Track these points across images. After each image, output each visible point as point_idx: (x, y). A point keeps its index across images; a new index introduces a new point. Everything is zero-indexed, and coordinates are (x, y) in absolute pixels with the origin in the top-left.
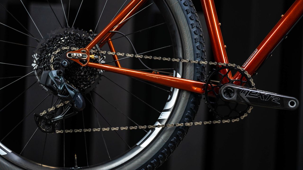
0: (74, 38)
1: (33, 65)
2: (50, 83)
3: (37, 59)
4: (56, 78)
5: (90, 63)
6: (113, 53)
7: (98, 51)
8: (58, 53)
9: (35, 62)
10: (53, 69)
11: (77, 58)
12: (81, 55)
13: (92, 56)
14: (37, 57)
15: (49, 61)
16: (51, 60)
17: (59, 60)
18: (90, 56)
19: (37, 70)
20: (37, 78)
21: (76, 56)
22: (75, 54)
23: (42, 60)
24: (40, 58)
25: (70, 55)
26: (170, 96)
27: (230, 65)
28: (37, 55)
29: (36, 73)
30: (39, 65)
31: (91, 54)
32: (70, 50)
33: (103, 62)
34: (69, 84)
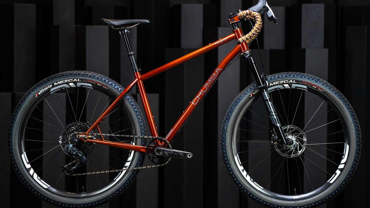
0: (80, 127)
1: (60, 142)
2: (69, 151)
3: (61, 139)
4: (72, 148)
5: (89, 140)
6: (100, 134)
7: (92, 134)
8: (72, 135)
9: (60, 140)
10: (70, 143)
11: (82, 137)
12: (84, 136)
13: (90, 136)
14: (61, 138)
15: (68, 139)
16: (69, 139)
17: (73, 139)
18: (89, 136)
19: (61, 144)
20: (62, 148)
21: (81, 137)
22: (81, 136)
23: (64, 139)
24: (63, 138)
25: (78, 136)
26: (130, 154)
27: (159, 137)
28: (61, 136)
29: (61, 146)
30: (63, 142)
31: (89, 135)
32: (78, 134)
33: (95, 138)
34: (78, 150)
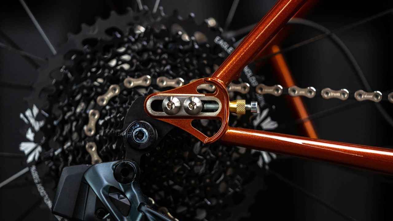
1: (26, 147)
2: (90, 208)
3: (37, 126)
4: (111, 189)
5: (230, 131)
8: (112, 100)
9: (30, 135)
10: (95, 157)
11: (183, 113)
12: (197, 102)
13: (238, 105)
14: (38, 118)
16: (90, 129)
17: (119, 125)
18: (232, 105)
20: (42, 191)
21: (179, 108)
22: (176, 102)
23: (54, 127)
24: (49, 121)
25: (157, 105)
28: (36, 110)
29: (35, 176)
30: (45, 147)
34: (154, 207)
